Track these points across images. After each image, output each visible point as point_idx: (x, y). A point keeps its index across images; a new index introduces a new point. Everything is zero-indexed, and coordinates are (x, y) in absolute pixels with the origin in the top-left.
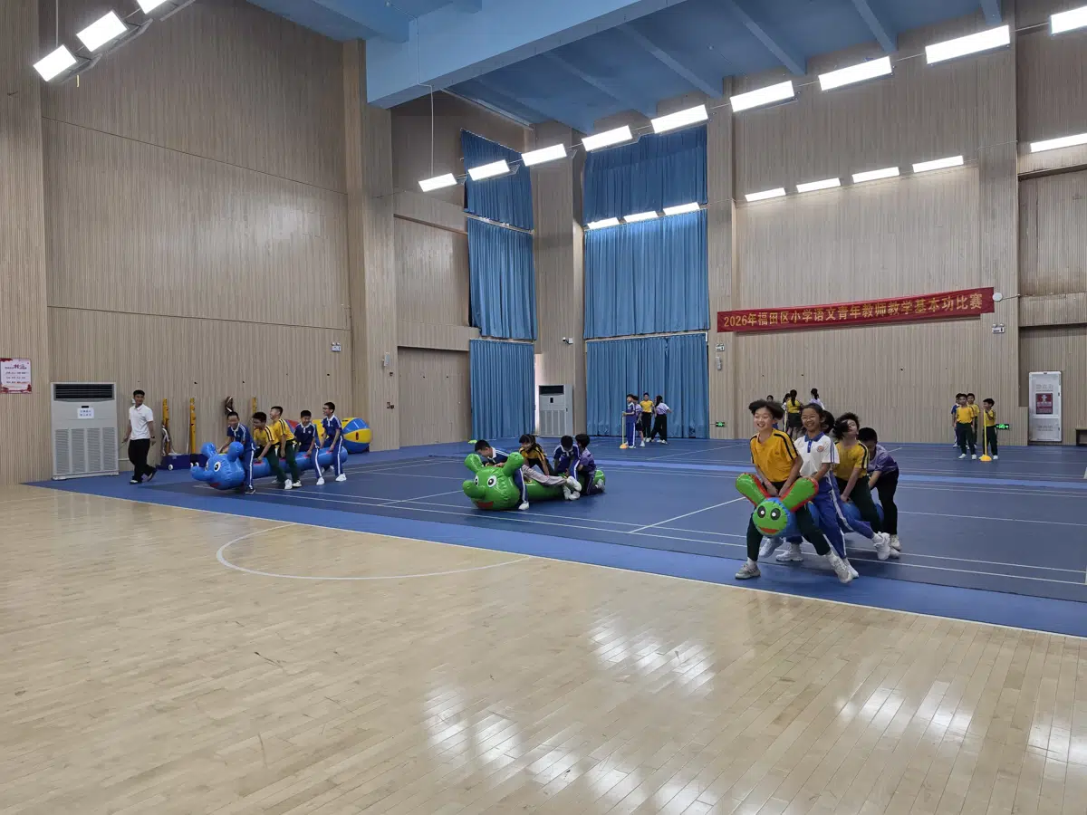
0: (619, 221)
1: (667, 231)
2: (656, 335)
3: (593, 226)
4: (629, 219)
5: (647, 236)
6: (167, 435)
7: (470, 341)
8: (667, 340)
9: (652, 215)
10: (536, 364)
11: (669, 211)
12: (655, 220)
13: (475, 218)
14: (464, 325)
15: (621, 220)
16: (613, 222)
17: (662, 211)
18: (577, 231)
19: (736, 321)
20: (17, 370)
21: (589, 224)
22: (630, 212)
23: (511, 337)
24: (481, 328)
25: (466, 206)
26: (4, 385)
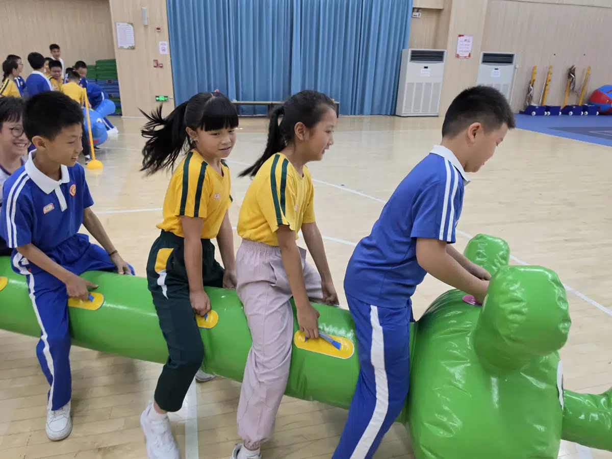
20: (466, 43)
26: (458, 53)
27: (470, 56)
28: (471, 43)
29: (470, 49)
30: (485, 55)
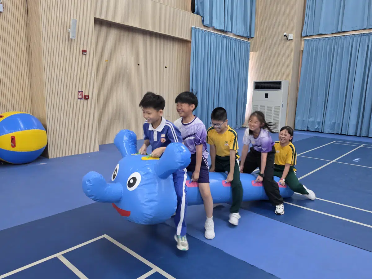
7: (192, 28)
10: (250, 62)
14: (186, 9)
23: (231, 32)
24: (203, 17)
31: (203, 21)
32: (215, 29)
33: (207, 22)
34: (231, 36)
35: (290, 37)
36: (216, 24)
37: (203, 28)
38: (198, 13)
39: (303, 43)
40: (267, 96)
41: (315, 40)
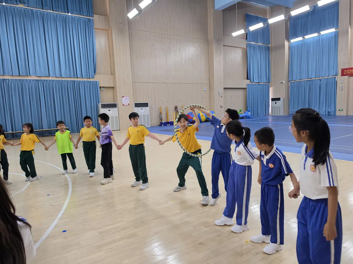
0: (303, 38)
1: (321, 39)
2: (316, 78)
3: (292, 41)
4: (307, 37)
5: (313, 43)
6: (161, 117)
7: (247, 84)
8: (320, 80)
9: (316, 35)
10: (270, 91)
11: (322, 33)
12: (317, 36)
13: (250, 43)
14: (245, 79)
15: (303, 37)
16: (301, 39)
17: (320, 33)
18: (286, 43)
19: (349, 72)
20: (126, 100)
21: (291, 40)
22: (307, 35)
25: (247, 39)
26: (123, 104)
27: (129, 104)
28: (128, 100)
29: (128, 102)
30: (135, 104)
31: (251, 81)
32: (255, 83)
33: (252, 81)
34: (262, 83)
35: (283, 82)
36: (255, 81)
37: (251, 83)
38: (249, 79)
39: (289, 84)
40: (276, 103)
41: (293, 82)
